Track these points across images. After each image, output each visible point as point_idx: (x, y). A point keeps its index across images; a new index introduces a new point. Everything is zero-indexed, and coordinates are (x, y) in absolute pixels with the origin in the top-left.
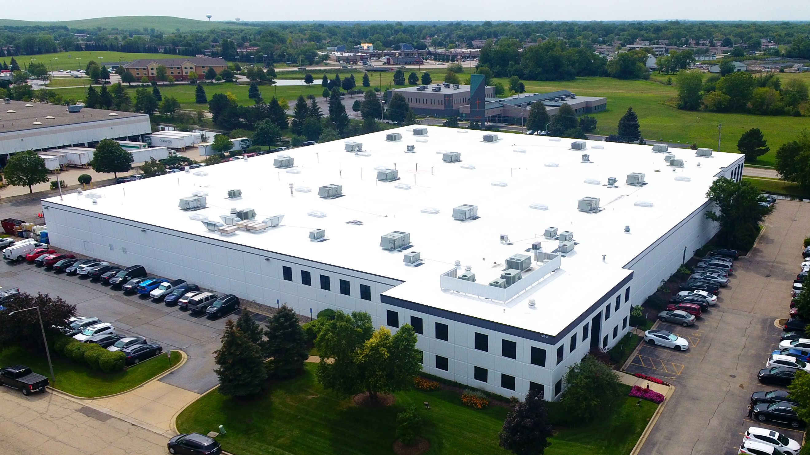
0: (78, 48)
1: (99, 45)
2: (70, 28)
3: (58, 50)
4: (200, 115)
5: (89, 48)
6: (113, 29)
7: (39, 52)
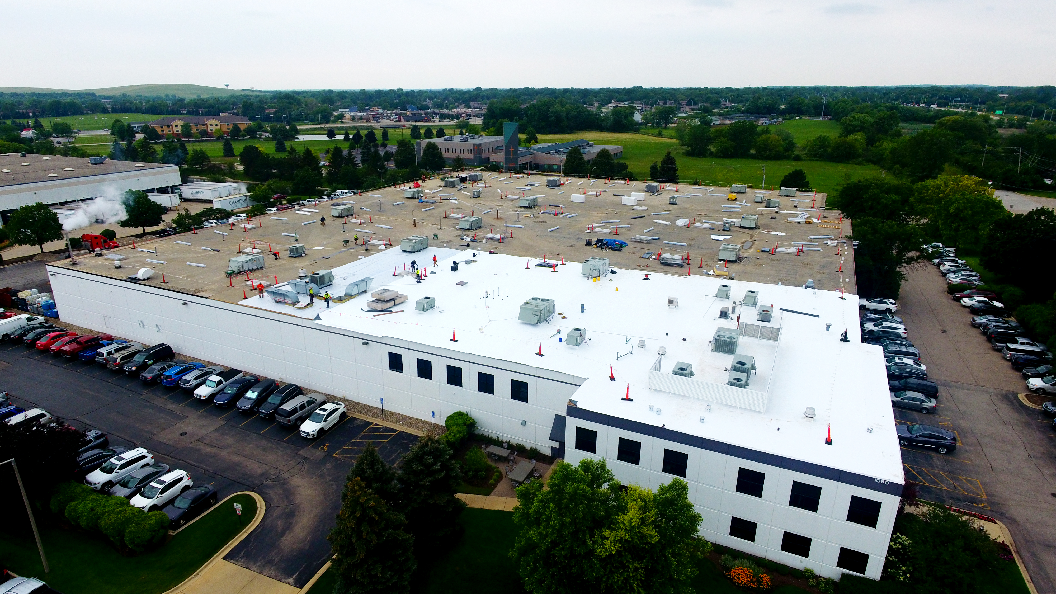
0: (105, 111)
1: (124, 108)
2: (97, 95)
3: (85, 112)
4: (231, 166)
5: (115, 111)
6: (137, 96)
7: (65, 114)
